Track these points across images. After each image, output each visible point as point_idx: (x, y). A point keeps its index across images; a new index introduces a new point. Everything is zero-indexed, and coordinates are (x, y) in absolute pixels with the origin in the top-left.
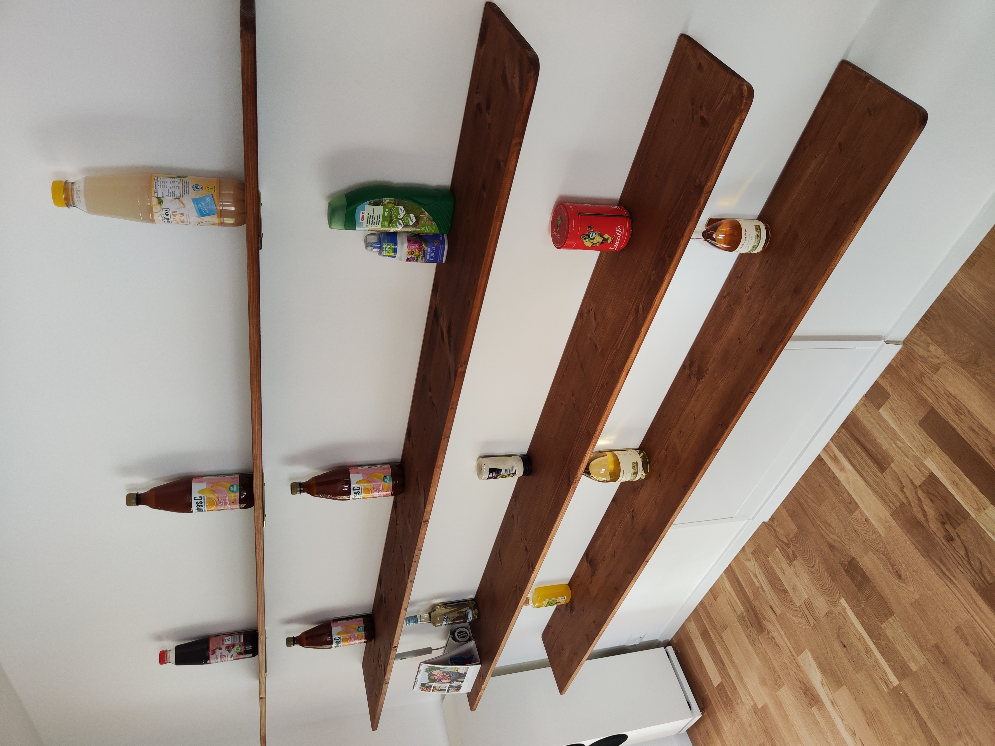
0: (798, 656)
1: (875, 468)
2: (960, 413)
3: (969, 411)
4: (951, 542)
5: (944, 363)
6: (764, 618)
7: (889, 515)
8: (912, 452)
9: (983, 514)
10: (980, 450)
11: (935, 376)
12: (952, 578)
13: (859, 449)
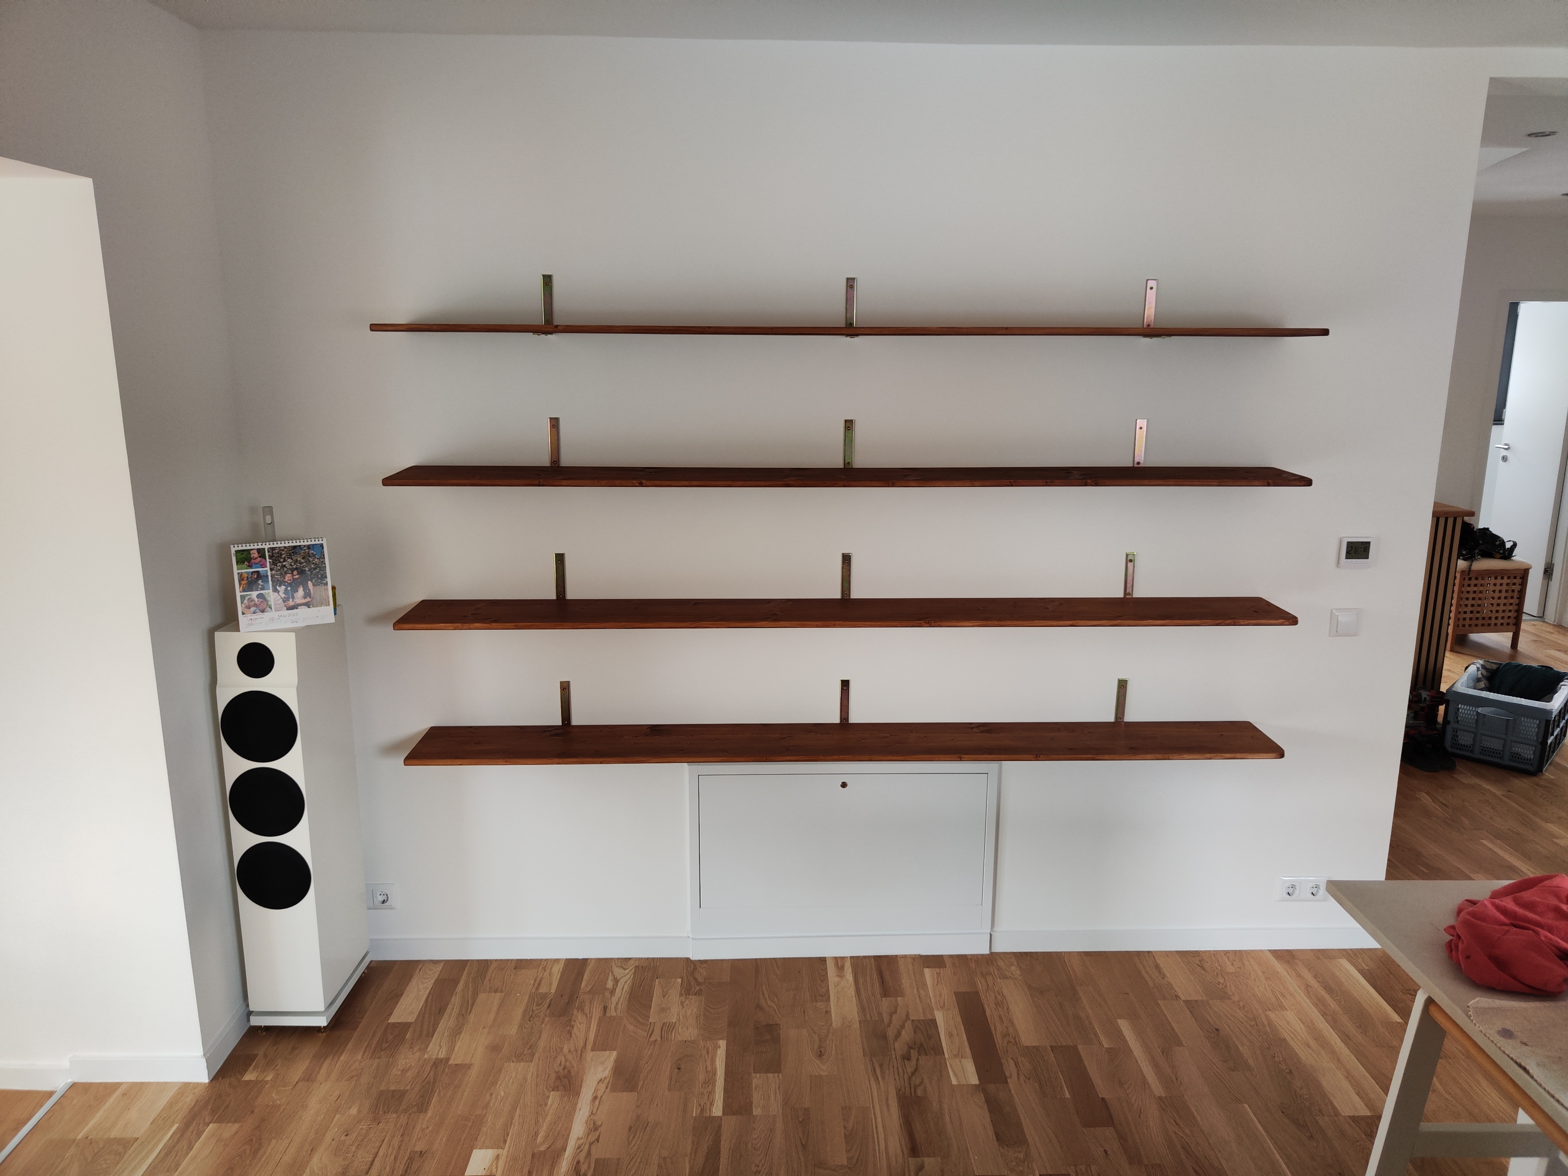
0: (593, 1050)
1: (878, 990)
2: (1000, 1006)
3: (1008, 1008)
4: (906, 1061)
5: (1016, 979)
6: (581, 1009)
7: (857, 1019)
8: (929, 1001)
9: (958, 1060)
10: (995, 1030)
11: (999, 980)
12: (880, 1078)
13: (875, 976)
